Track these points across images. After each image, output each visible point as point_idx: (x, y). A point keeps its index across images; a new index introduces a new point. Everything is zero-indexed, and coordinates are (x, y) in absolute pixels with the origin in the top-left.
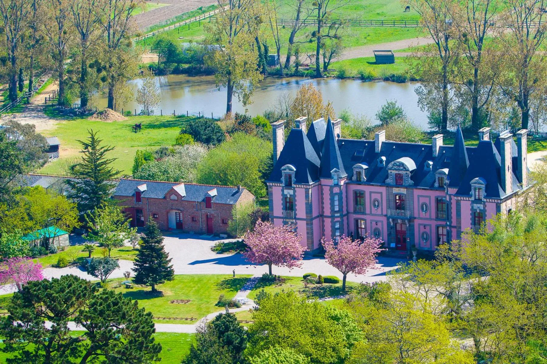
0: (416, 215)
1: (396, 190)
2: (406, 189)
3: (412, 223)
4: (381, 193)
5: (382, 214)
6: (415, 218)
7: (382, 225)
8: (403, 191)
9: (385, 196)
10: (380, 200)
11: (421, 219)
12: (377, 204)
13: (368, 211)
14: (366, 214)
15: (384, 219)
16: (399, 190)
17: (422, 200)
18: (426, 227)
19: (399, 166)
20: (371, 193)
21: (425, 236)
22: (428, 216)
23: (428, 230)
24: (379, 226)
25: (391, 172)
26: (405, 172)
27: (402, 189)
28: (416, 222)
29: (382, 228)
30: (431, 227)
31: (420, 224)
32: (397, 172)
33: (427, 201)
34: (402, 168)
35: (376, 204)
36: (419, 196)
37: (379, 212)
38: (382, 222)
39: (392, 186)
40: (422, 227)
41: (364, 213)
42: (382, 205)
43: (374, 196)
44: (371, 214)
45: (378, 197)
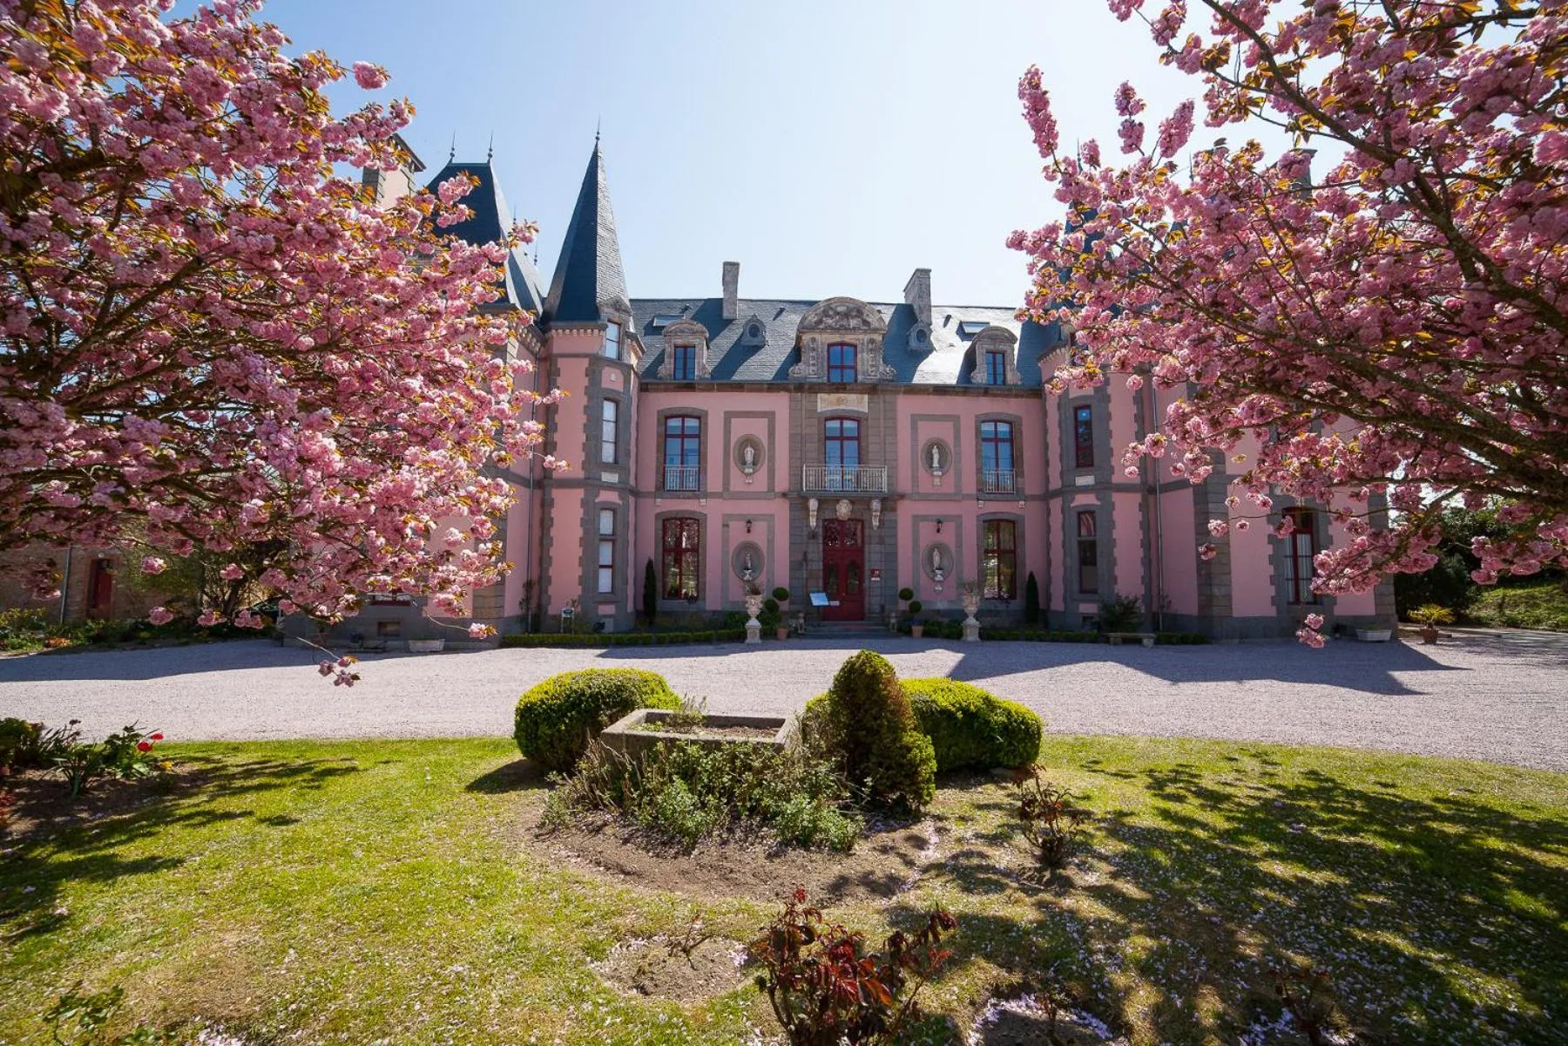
0: (904, 485)
1: (826, 403)
2: (866, 397)
3: (889, 516)
4: (770, 416)
5: (771, 489)
6: (902, 497)
7: (771, 531)
8: (856, 403)
9: (787, 425)
10: (764, 440)
11: (926, 498)
12: (749, 456)
13: (714, 482)
14: (706, 495)
15: (781, 511)
16: (839, 401)
17: (928, 432)
18: (944, 527)
19: (846, 315)
20: (729, 416)
21: (937, 559)
22: (949, 489)
23: (947, 537)
24: (759, 536)
25: (814, 340)
26: (866, 337)
27: (853, 397)
28: (905, 513)
29: (771, 542)
30: (959, 527)
31: (917, 519)
32: (836, 338)
33: (944, 432)
34: (853, 323)
35: (747, 452)
36: (915, 419)
37: (760, 482)
38: (770, 518)
39: (815, 389)
40: (927, 530)
41: (699, 492)
42: (772, 459)
43: (740, 428)
44: (726, 493)
45: (758, 429)
